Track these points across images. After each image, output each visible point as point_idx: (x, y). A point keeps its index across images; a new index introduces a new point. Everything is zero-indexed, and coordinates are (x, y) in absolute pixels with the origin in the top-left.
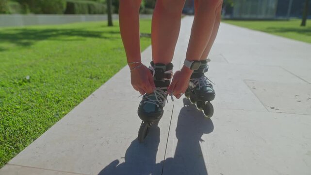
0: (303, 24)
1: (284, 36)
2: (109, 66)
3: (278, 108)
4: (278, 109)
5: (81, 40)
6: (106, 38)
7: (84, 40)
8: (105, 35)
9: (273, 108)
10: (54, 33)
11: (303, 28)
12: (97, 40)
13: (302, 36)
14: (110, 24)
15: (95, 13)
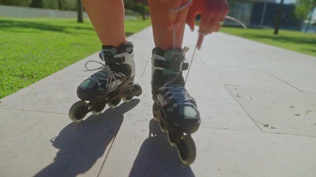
0: (276, 32)
1: (262, 42)
2: (56, 62)
3: (273, 126)
4: (274, 128)
5: (36, 32)
6: (67, 33)
7: (40, 33)
8: (69, 30)
9: (266, 126)
10: (6, 24)
11: (275, 36)
12: (57, 34)
13: (278, 43)
14: (80, 20)
15: (66, 9)
